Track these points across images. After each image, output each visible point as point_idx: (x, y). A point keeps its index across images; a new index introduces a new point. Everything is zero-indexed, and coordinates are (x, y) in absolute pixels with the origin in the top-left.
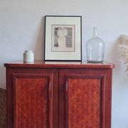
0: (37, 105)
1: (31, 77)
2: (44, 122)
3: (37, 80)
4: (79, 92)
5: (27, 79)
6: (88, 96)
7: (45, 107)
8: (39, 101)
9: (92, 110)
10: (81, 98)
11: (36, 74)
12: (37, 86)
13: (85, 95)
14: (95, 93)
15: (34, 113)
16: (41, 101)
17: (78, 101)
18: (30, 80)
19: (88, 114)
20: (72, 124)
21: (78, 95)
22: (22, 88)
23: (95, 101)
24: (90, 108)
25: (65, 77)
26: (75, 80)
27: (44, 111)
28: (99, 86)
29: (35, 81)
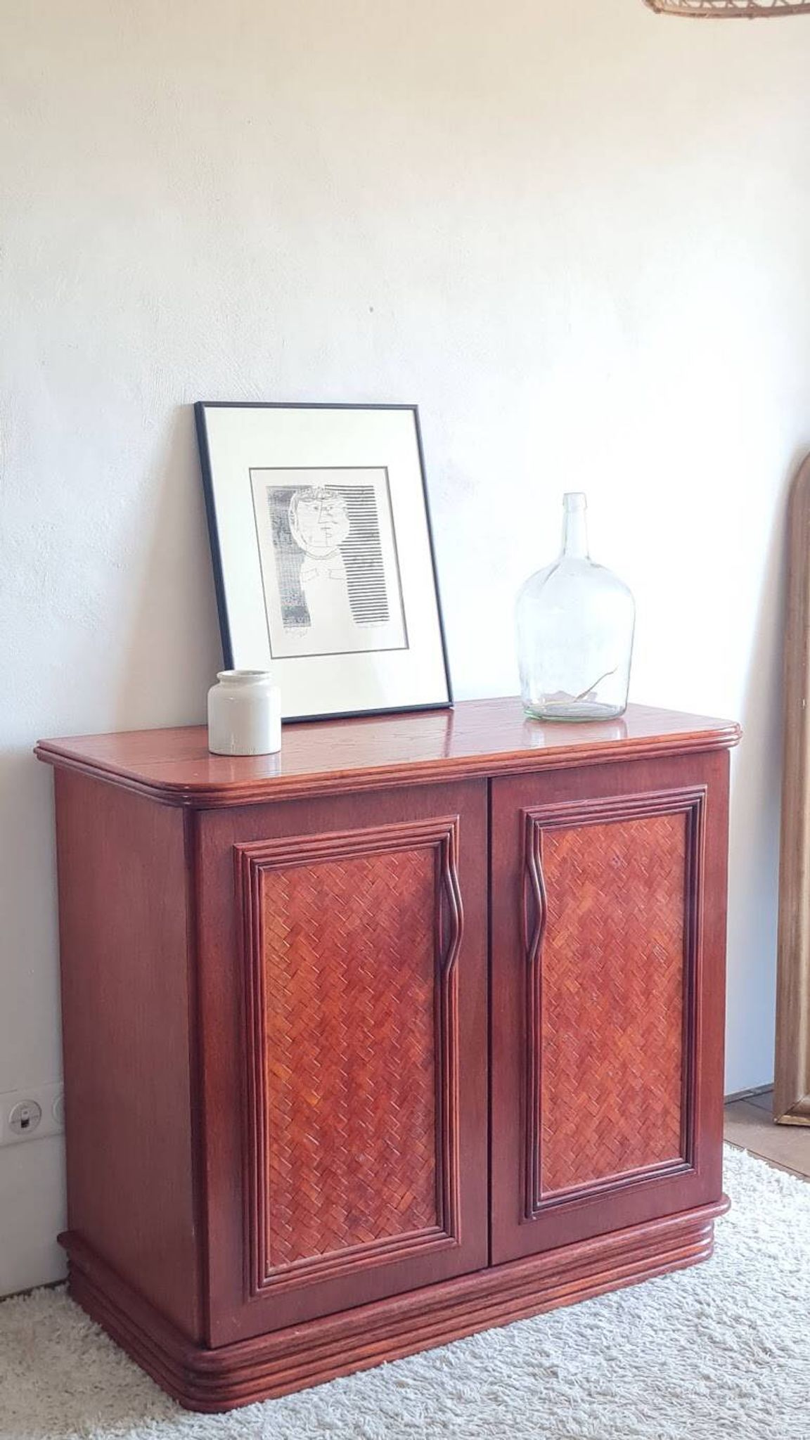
0: (379, 1024)
4: (586, 906)
6: (630, 917)
7: (421, 1023)
9: (647, 993)
10: (597, 934)
12: (377, 903)
16: (403, 991)
19: (629, 1021)
20: (554, 1099)
21: (583, 923)
22: (294, 932)
23: (663, 941)
24: (638, 985)
26: (570, 838)
27: (419, 1048)
28: (681, 850)
29: (365, 873)
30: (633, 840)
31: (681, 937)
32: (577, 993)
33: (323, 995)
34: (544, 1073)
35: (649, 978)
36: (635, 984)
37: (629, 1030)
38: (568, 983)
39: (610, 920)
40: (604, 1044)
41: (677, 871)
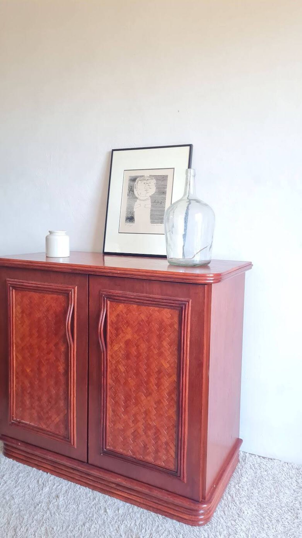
0: (48, 353)
1: (36, 290)
2: (61, 393)
3: (49, 297)
4: (129, 337)
5: (32, 294)
6: (149, 349)
7: (62, 359)
8: (52, 345)
9: (158, 386)
10: (133, 351)
11: (46, 285)
12: (48, 310)
13: (143, 346)
14: (165, 343)
15: (43, 369)
16: (56, 345)
17: (128, 356)
18: (36, 296)
19: (149, 394)
20: (113, 411)
21: (127, 343)
22: (23, 312)
23: (166, 366)
24: (153, 380)
25: (100, 296)
26: (121, 307)
27: (61, 369)
28: (176, 326)
29: (44, 299)
30: (151, 315)
31: (176, 366)
32: (124, 372)
33: (31, 335)
34: (108, 399)
35: (159, 379)
36: (152, 380)
37: (149, 398)
38: (120, 366)
39: (139, 347)
40: (136, 399)
41: (174, 336)
